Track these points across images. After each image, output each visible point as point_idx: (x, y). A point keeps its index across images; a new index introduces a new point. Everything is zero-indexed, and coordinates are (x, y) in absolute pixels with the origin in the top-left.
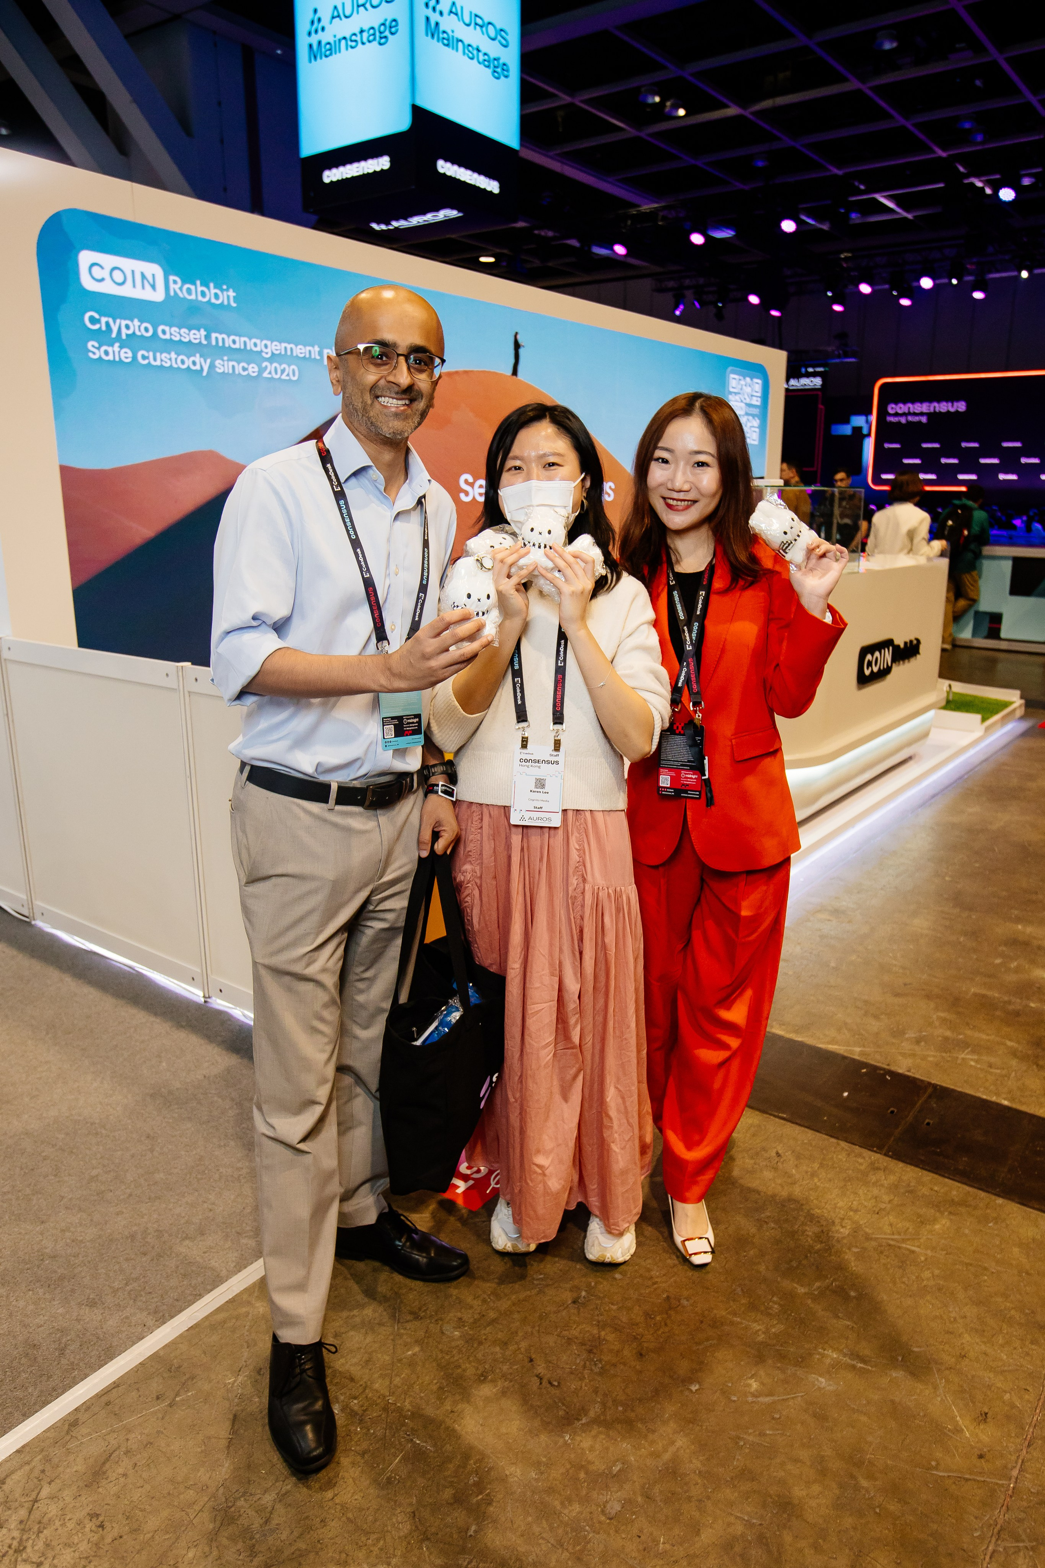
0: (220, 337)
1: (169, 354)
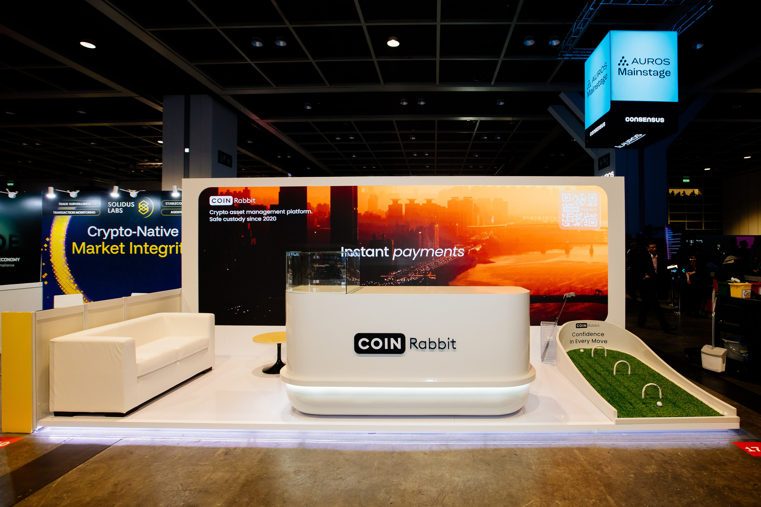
0: (249, 212)
1: (233, 218)
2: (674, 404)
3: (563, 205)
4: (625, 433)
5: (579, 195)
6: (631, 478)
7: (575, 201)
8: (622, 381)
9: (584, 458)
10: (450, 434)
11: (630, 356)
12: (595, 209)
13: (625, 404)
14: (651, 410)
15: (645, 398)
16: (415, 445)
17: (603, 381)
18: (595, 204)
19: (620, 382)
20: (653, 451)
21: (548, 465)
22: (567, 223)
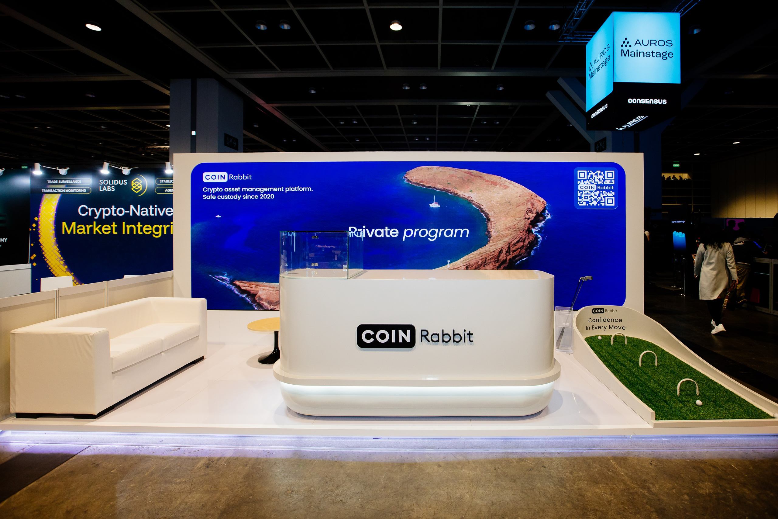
0: (245, 189)
1: (227, 195)
2: (714, 402)
3: (578, 183)
4: (663, 437)
5: (596, 173)
6: (686, 500)
7: (591, 178)
8: (650, 374)
9: (623, 472)
10: (466, 439)
11: (652, 344)
12: (613, 187)
13: (660, 402)
14: (691, 411)
15: (680, 395)
16: (427, 454)
17: (629, 374)
18: (612, 182)
19: (648, 375)
20: (702, 462)
21: (584, 482)
22: (582, 202)
